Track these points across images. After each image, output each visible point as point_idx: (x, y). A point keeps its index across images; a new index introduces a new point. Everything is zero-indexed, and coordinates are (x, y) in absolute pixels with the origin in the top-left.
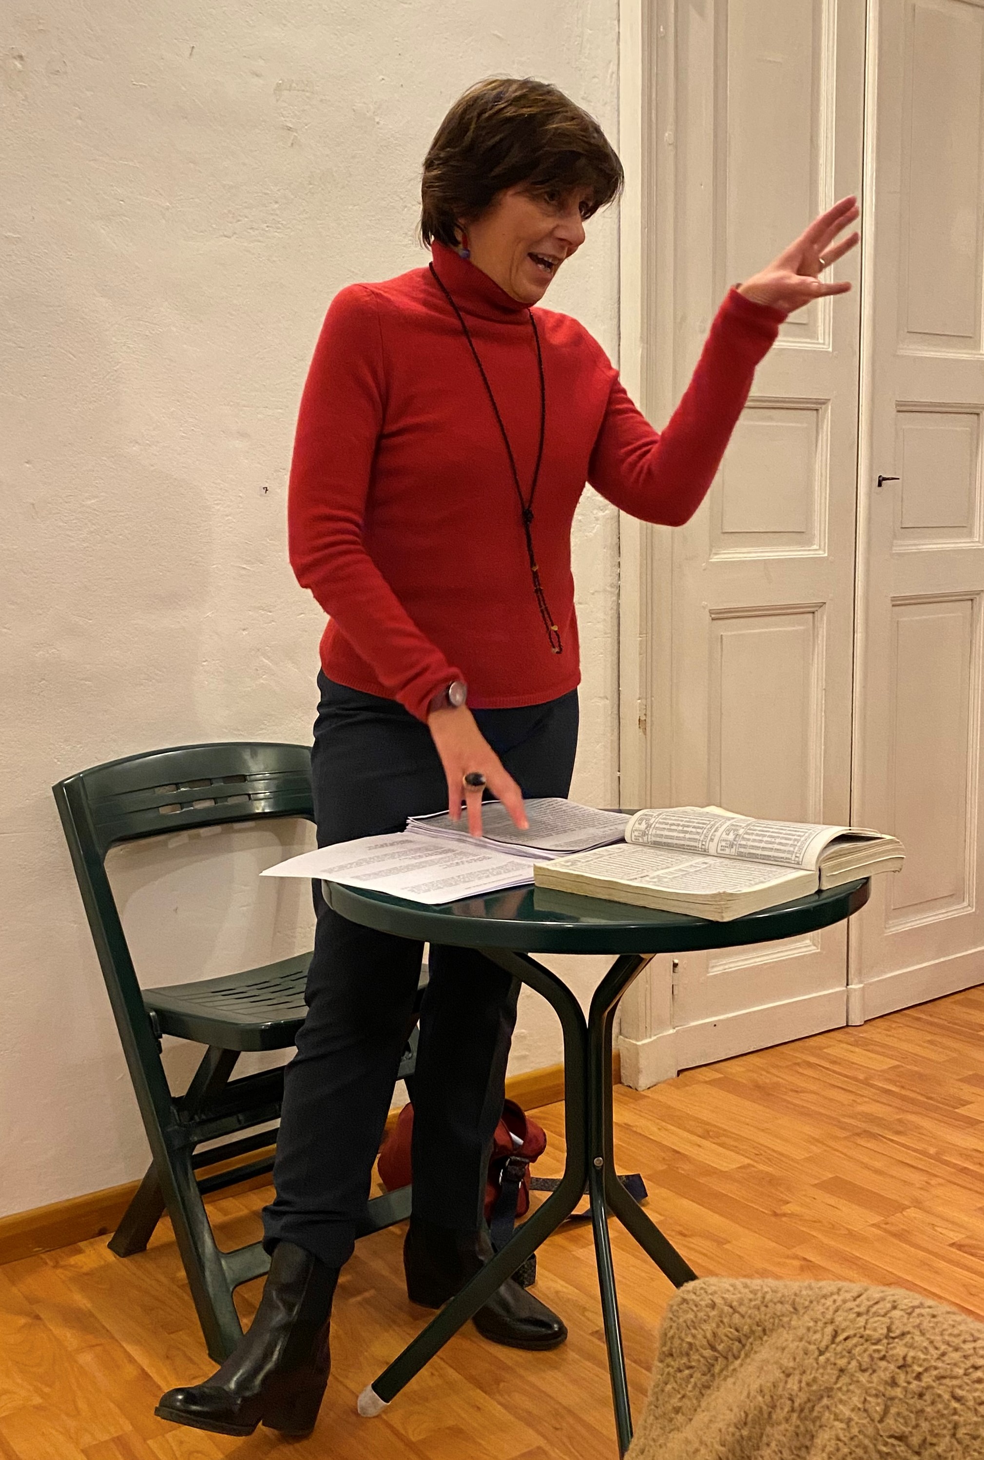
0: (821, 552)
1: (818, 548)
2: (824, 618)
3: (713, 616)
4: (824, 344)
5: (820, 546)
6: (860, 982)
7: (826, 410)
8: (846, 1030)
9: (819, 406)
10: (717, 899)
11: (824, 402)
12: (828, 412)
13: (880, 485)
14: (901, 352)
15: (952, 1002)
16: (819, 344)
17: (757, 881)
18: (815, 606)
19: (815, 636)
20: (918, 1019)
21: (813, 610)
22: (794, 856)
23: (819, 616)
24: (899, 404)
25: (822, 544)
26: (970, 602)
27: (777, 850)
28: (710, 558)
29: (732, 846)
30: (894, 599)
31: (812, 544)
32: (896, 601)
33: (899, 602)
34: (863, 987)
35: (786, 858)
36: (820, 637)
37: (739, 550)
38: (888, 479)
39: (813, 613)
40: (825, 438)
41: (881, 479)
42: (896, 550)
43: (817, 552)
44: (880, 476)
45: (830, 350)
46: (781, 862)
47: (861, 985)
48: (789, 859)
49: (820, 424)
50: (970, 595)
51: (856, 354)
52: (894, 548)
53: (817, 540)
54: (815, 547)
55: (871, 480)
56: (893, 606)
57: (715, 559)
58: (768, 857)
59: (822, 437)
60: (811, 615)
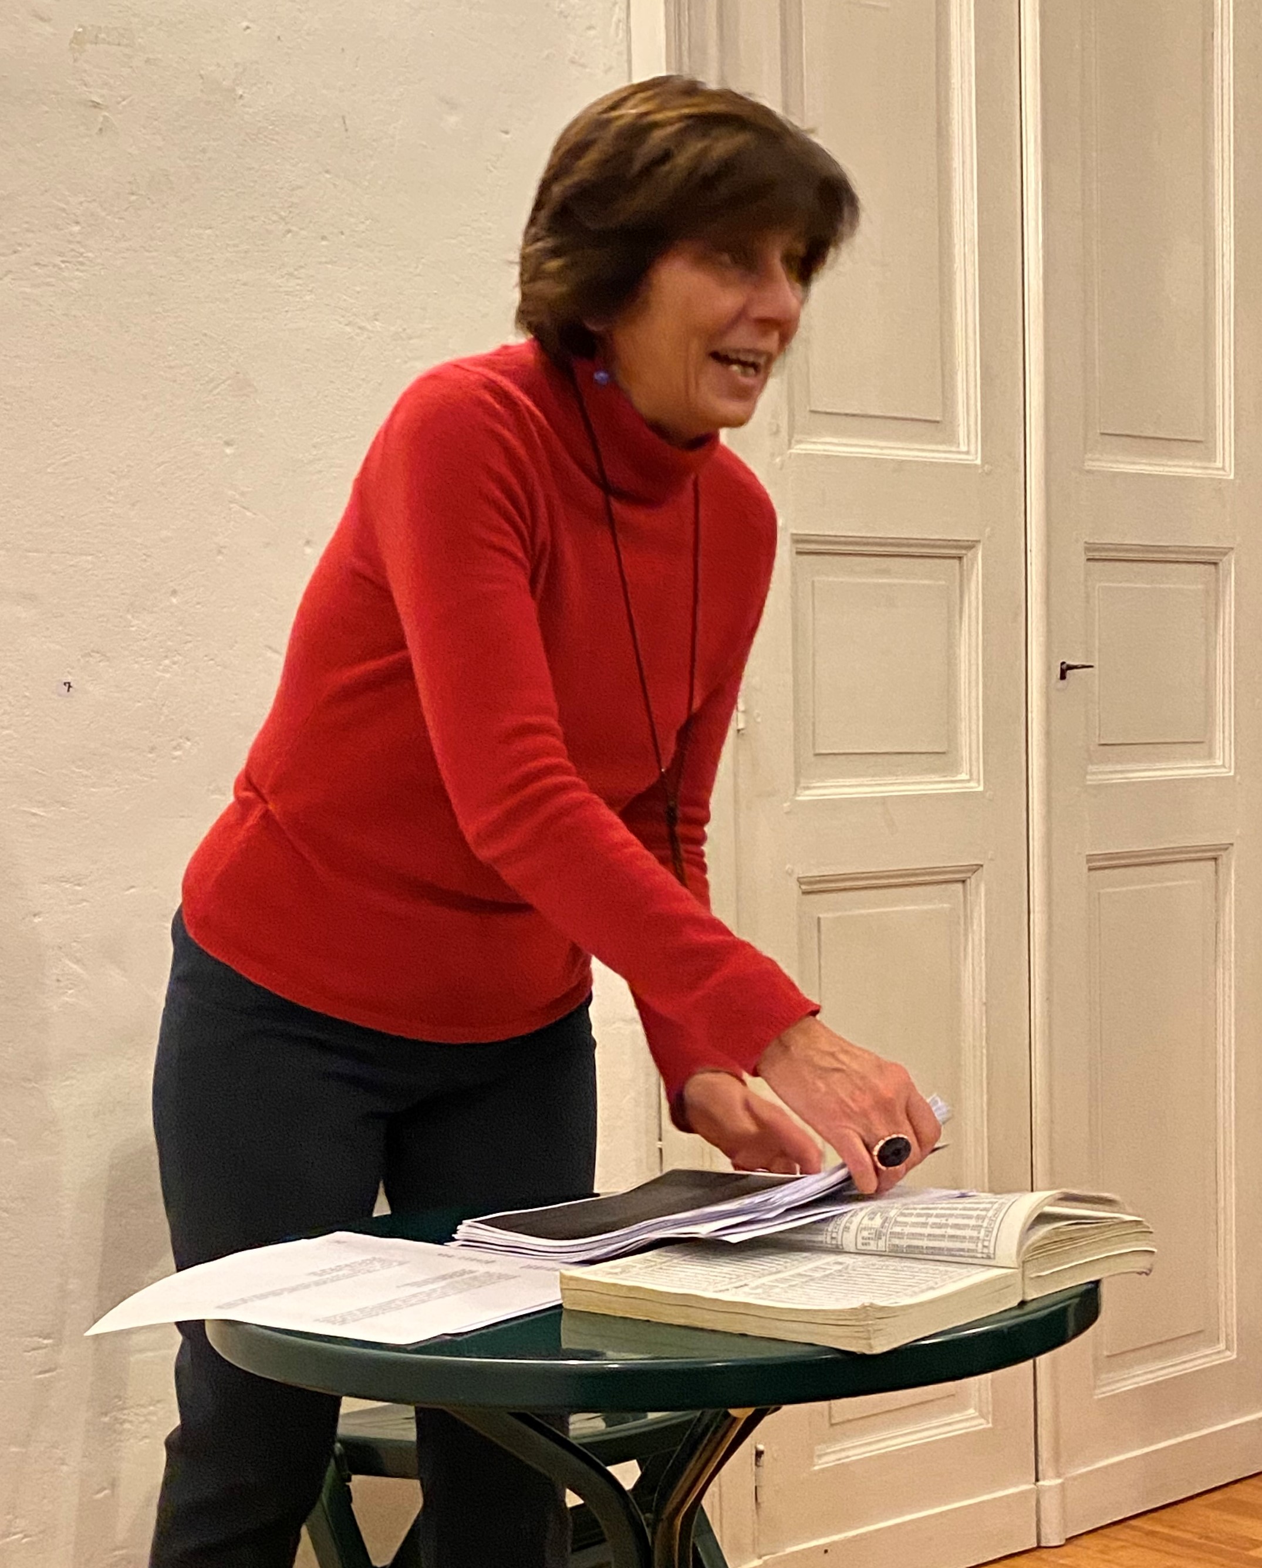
0: (972, 784)
1: (967, 777)
2: (980, 889)
3: (803, 887)
4: (968, 453)
5: (971, 774)
6: (1058, 1475)
7: (975, 557)
8: (1037, 1553)
9: (964, 552)
10: (861, 1317)
11: (971, 546)
12: (978, 563)
13: (1063, 677)
14: (1089, 465)
15: (1206, 1506)
16: (959, 453)
17: (924, 1286)
18: (968, 871)
19: (968, 919)
20: (1152, 1533)
21: (961, 877)
22: (980, 1245)
23: (973, 886)
24: (1089, 547)
25: (974, 769)
26: (1213, 863)
27: (952, 1237)
28: (795, 794)
29: (878, 1236)
30: (1090, 858)
31: (958, 773)
32: (1095, 861)
33: (1098, 864)
34: (1062, 1485)
35: (969, 1250)
36: (976, 922)
37: (841, 781)
38: (1076, 667)
39: (964, 882)
40: (974, 604)
41: (1064, 666)
42: (1091, 780)
43: (967, 785)
44: (1063, 663)
45: (979, 462)
46: (961, 1256)
47: (1059, 1481)
48: (973, 1251)
49: (965, 581)
50: (1214, 850)
51: (1018, 471)
52: (1088, 777)
53: (966, 766)
54: (964, 776)
55: (1049, 669)
56: (1090, 869)
57: (805, 796)
58: (939, 1251)
59: (970, 602)
60: (960, 886)
